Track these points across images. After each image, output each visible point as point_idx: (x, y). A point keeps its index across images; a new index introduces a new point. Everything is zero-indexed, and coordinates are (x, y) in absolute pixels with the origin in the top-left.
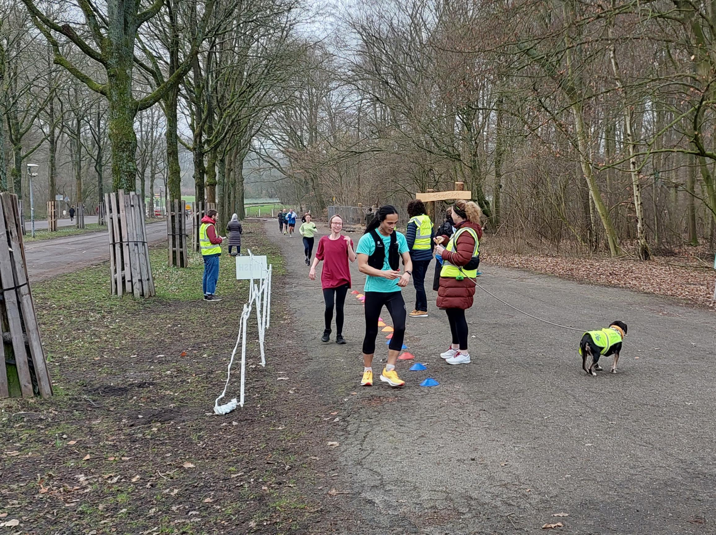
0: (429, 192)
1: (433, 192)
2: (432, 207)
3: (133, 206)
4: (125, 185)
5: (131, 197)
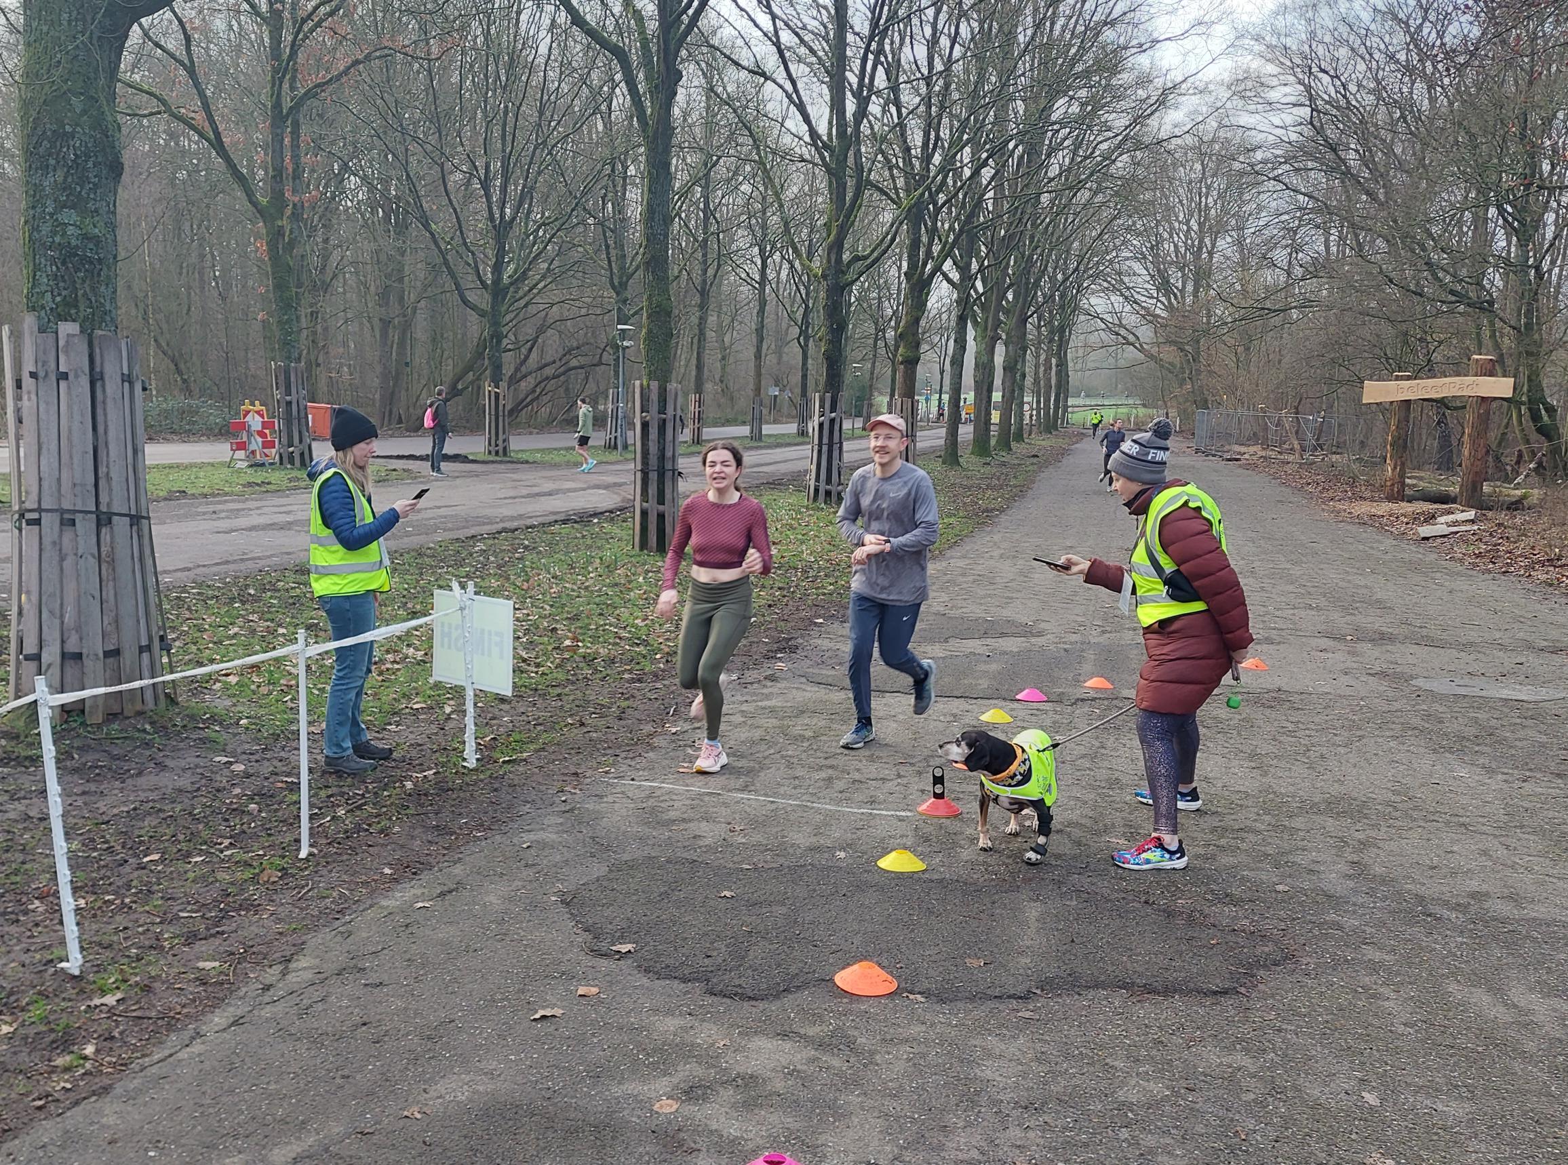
0: (1398, 378)
1: (1409, 378)
2: (1403, 414)
3: (65, 376)
4: (48, 296)
5: (61, 343)
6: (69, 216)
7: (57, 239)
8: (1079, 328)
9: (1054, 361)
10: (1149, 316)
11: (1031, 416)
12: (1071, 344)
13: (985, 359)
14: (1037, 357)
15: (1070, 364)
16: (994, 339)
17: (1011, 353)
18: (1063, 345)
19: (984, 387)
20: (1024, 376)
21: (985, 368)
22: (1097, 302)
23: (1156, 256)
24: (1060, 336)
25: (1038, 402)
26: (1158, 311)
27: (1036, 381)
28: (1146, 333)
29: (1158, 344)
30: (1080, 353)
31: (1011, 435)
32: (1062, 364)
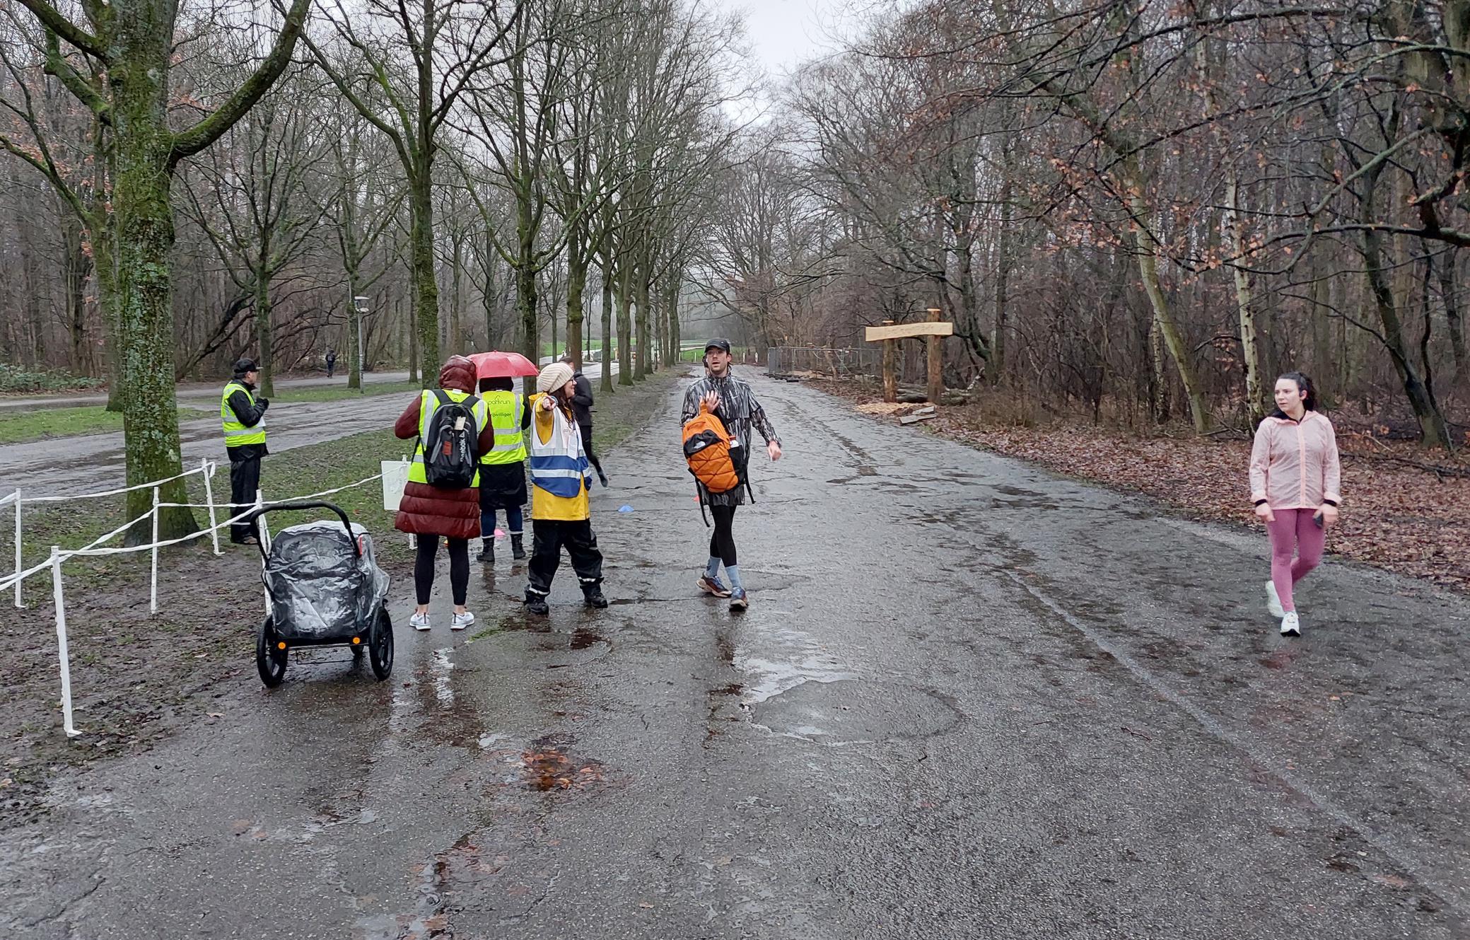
0: (885, 325)
1: (892, 324)
6: (151, 266)
7: (145, 279)
8: (683, 290)
9: (668, 315)
10: (730, 281)
11: (656, 355)
12: (679, 303)
13: (623, 316)
14: (657, 313)
15: (680, 317)
16: (629, 302)
17: (641, 311)
18: (674, 303)
19: (624, 335)
20: (649, 327)
21: (623, 321)
22: (695, 271)
23: (732, 238)
24: (671, 296)
25: (660, 345)
26: (737, 278)
27: (658, 331)
28: (730, 295)
29: (738, 301)
30: (685, 309)
31: (645, 370)
32: (674, 317)
